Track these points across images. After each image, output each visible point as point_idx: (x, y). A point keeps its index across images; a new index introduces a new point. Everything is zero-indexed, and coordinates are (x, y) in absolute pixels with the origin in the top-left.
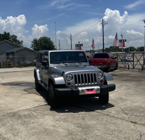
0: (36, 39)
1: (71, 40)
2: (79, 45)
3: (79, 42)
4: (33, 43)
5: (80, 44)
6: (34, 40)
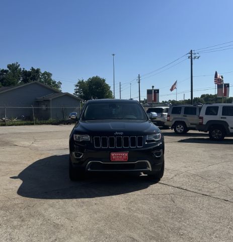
0: (83, 81)
1: (139, 82)
2: (153, 91)
3: (153, 87)
4: (78, 88)
5: (155, 90)
6: (79, 83)
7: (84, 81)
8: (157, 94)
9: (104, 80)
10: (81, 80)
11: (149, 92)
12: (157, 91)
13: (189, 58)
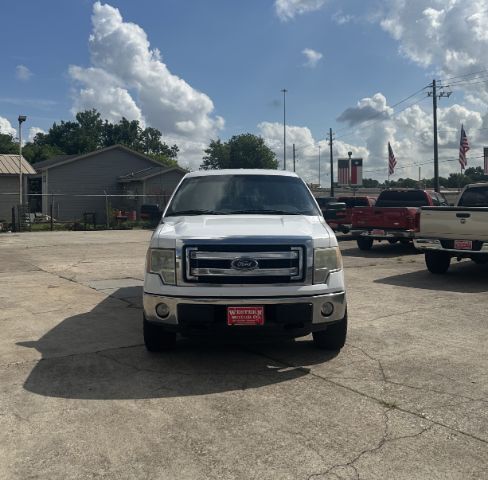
0: (219, 141)
2: (350, 162)
3: (350, 154)
4: (210, 155)
5: (354, 161)
6: (211, 146)
7: (222, 142)
8: (358, 168)
9: (261, 141)
10: (216, 140)
11: (342, 163)
12: (359, 163)
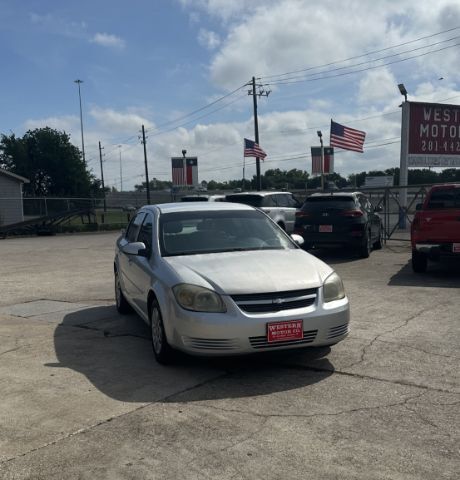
0: (13, 137)
1: (144, 143)
2: (185, 161)
3: (184, 152)
4: (2, 153)
5: (188, 160)
6: (4, 141)
7: (16, 138)
8: (193, 167)
9: (65, 138)
10: (9, 136)
11: (176, 163)
12: (193, 162)
13: (249, 94)
